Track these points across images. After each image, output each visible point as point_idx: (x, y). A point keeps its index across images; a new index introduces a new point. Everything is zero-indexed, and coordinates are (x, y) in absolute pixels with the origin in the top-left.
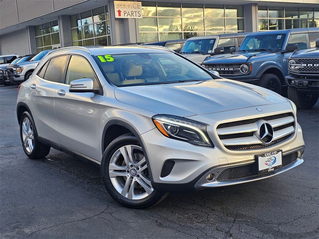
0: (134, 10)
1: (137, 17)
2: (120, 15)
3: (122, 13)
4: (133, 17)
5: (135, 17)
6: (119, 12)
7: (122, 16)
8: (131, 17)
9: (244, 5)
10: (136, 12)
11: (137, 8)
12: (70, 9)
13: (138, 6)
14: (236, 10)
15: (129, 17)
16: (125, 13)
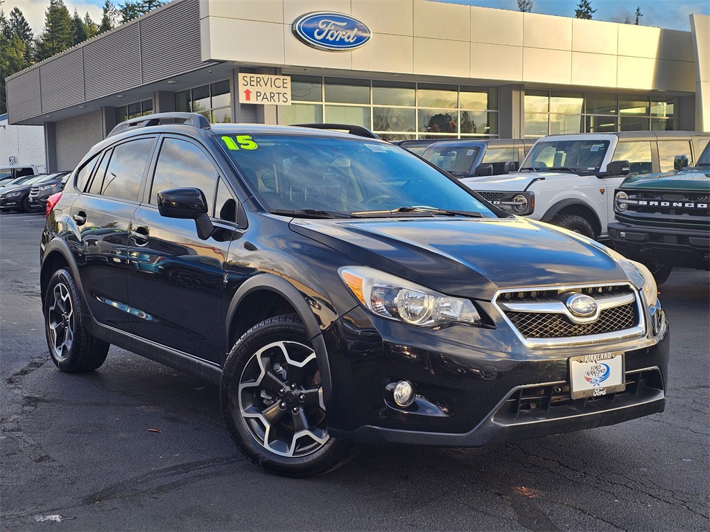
0: (275, 90)
1: (281, 103)
2: (248, 98)
3: (253, 96)
4: (273, 103)
5: (277, 103)
6: (248, 93)
7: (253, 101)
8: (270, 103)
9: (500, 86)
10: (279, 93)
11: (282, 87)
12: (169, 82)
13: (283, 83)
14: (485, 95)
15: (265, 102)
16: (259, 94)
